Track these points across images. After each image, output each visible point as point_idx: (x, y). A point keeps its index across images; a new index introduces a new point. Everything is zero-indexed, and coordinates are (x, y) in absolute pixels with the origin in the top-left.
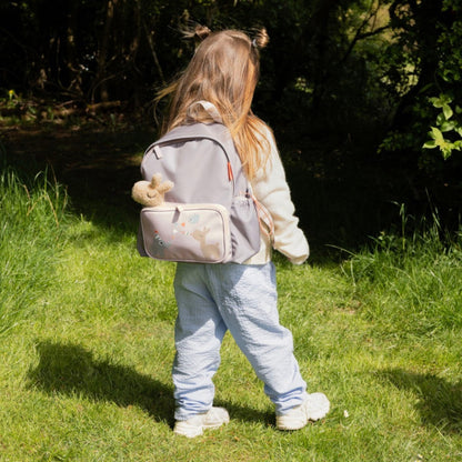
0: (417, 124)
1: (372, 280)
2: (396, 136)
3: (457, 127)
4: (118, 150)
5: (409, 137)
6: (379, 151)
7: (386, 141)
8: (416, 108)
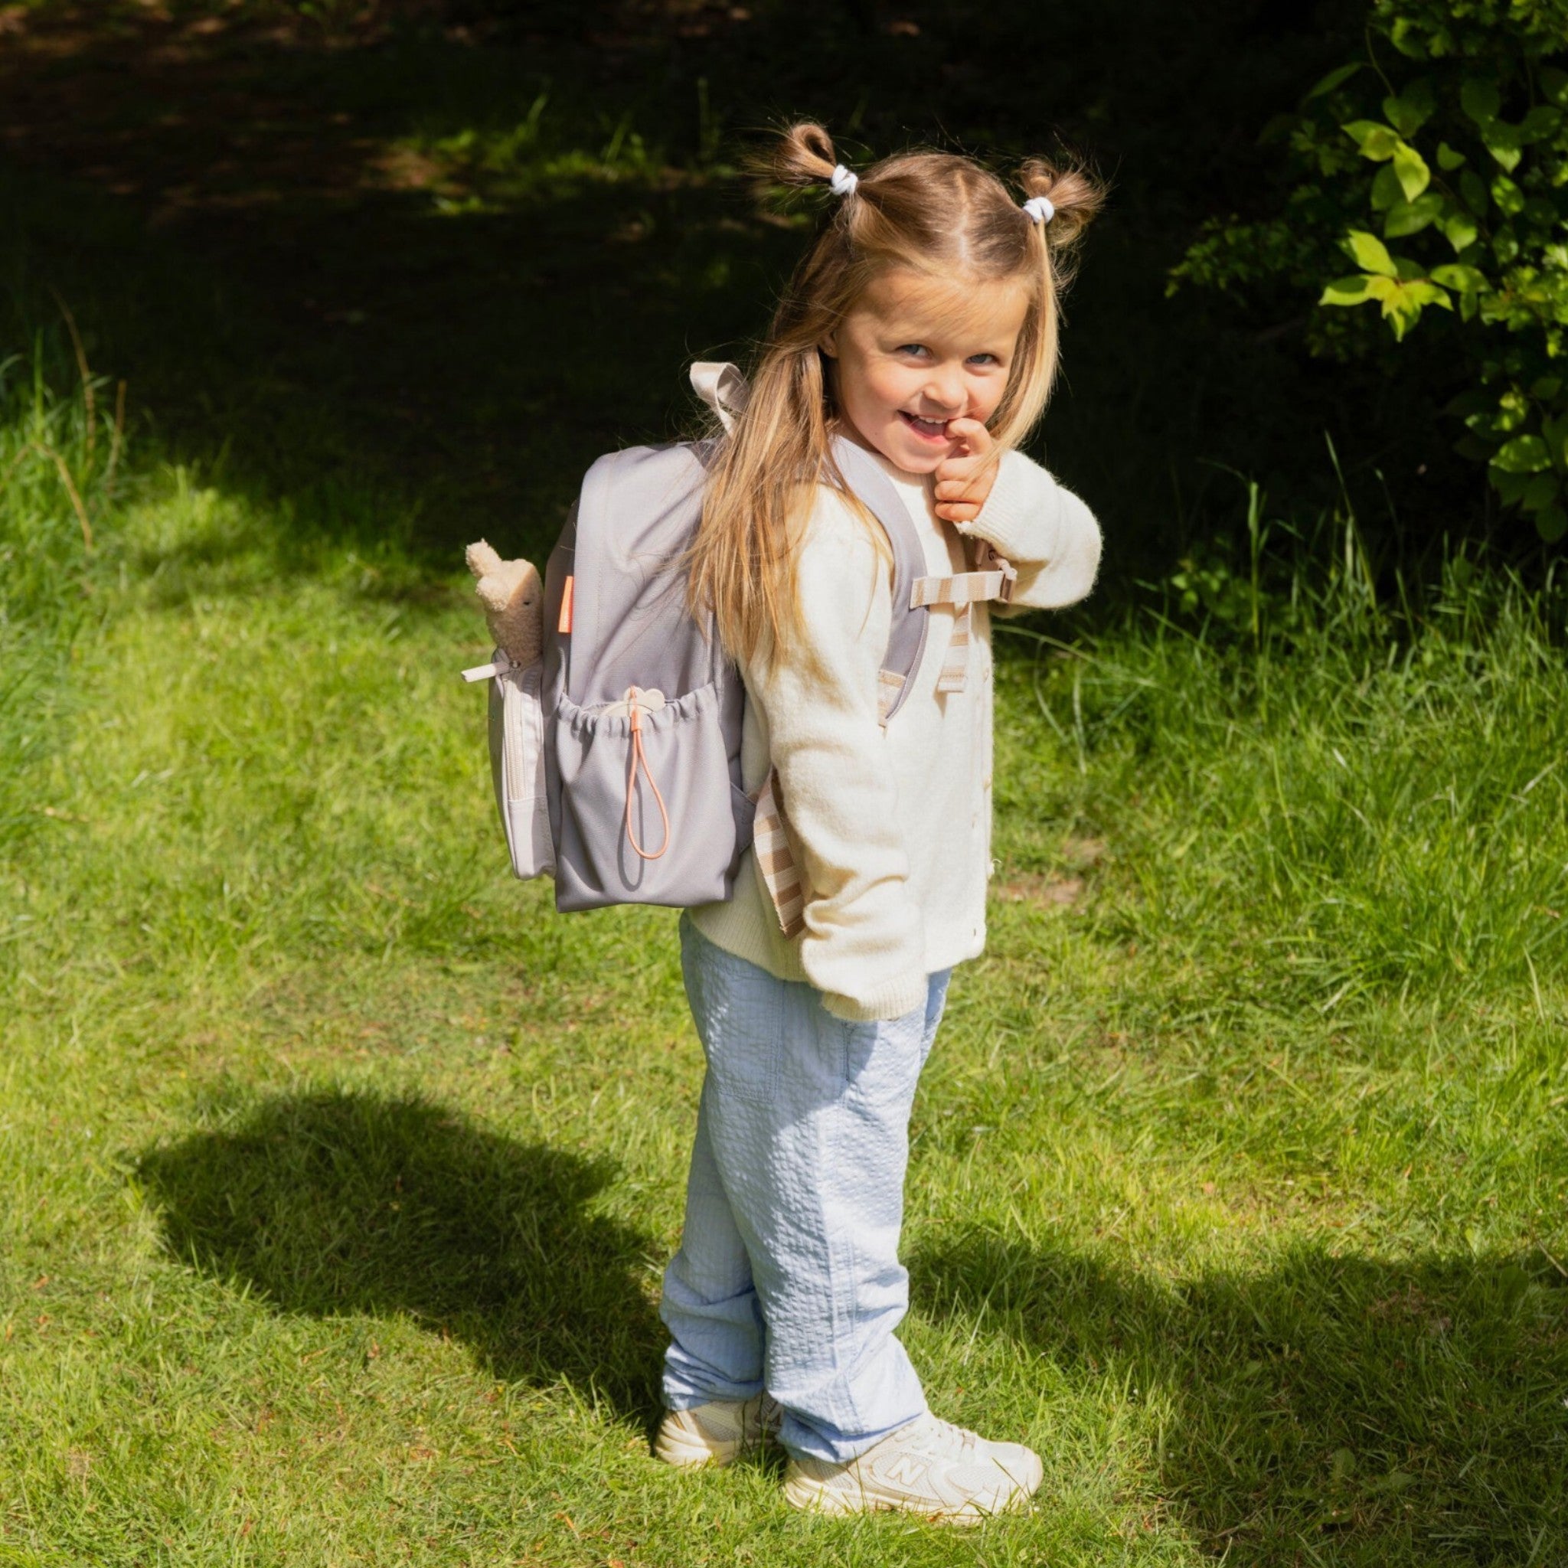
0: (1302, 193)
1: (1145, 749)
2: (1230, 237)
3: (1445, 214)
4: (341, 118)
5: (1276, 236)
6: (1170, 291)
7: (1194, 252)
8: (1302, 141)
